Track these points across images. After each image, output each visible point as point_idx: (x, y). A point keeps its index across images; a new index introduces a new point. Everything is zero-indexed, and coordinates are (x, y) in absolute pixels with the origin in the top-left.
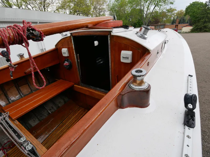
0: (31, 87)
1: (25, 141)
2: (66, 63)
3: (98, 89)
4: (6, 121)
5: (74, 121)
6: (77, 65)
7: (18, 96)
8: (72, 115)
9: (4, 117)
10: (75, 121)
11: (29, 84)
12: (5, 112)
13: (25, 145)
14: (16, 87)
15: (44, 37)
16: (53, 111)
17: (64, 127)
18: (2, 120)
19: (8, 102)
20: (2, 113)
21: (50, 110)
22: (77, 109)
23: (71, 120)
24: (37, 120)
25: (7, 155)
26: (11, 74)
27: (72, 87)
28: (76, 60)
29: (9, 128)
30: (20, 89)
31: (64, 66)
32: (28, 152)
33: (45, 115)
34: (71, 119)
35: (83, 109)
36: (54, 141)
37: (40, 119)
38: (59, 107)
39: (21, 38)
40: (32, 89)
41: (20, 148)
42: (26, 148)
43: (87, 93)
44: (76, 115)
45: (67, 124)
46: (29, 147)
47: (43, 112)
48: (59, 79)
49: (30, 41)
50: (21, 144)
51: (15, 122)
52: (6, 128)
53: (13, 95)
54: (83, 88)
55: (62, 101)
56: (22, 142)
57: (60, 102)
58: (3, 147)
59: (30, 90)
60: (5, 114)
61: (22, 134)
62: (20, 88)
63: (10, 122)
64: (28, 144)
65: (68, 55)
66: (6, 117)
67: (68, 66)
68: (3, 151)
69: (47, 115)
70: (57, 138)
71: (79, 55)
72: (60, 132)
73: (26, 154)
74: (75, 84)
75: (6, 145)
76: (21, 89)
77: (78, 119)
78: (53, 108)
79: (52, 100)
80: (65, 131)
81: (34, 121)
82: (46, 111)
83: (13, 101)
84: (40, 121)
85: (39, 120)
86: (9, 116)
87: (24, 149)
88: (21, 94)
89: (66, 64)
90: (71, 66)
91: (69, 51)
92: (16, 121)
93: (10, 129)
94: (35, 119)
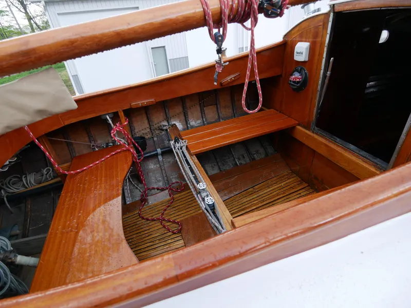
0: (219, 111)
1: (203, 190)
2: (296, 76)
4: (183, 152)
5: (275, 193)
6: (320, 82)
7: (199, 121)
8: (275, 182)
9: (182, 145)
10: (278, 195)
11: (219, 106)
12: (183, 140)
13: (204, 194)
15: (287, 8)
16: (243, 162)
17: (256, 196)
18: (178, 149)
19: (186, 127)
20: (180, 140)
21: (239, 159)
22: (287, 175)
23: (270, 189)
24: (216, 167)
25: (173, 198)
26: (215, 76)
27: (291, 130)
28: (322, 72)
29: (186, 163)
30: (204, 111)
31: (291, 81)
32: (207, 206)
33: (229, 166)
35: (299, 179)
36: (235, 211)
37: (221, 167)
38: (254, 159)
40: (221, 115)
41: (196, 196)
42: (206, 199)
43: (322, 151)
44: (280, 185)
45: (261, 194)
46: (209, 201)
47: (227, 157)
48: (269, 108)
50: (199, 192)
51: (193, 158)
52: (183, 161)
53: (193, 117)
54: (316, 136)
55: (262, 150)
56: (201, 188)
57: (257, 152)
58: (170, 186)
59: (217, 117)
60: (183, 141)
61: (202, 179)
62: (205, 108)
63: (188, 155)
64: (207, 196)
65: (307, 60)
66: (184, 147)
67: (298, 82)
68: (169, 191)
69: (232, 166)
70: (240, 209)
71: (334, 60)
72: (245, 200)
73: (203, 209)
74: (299, 125)
75: (173, 185)
76: (206, 112)
77: (284, 193)
78: (244, 157)
79: (245, 144)
81: (213, 167)
82: (233, 158)
83: (192, 127)
84: (221, 171)
85: (219, 168)
86: (187, 147)
87: (201, 199)
88: (204, 120)
89: (296, 78)
90: (304, 84)
91: (312, 50)
92: (195, 156)
93: (187, 165)
94: (215, 165)
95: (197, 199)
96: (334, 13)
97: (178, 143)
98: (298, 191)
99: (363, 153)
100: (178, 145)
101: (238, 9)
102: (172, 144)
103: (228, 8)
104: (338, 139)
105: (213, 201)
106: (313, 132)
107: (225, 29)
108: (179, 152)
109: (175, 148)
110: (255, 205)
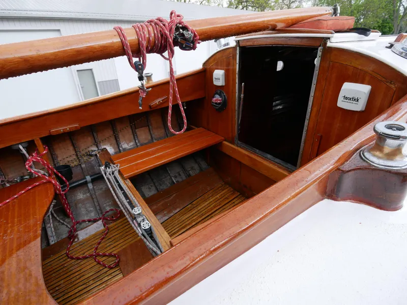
0: (152, 132)
1: (139, 214)
2: (217, 98)
3: (269, 156)
4: (115, 177)
5: (212, 206)
6: (237, 103)
7: (132, 144)
8: (211, 195)
9: (114, 170)
10: (215, 208)
11: (150, 127)
12: (114, 164)
13: (139, 220)
14: (131, 127)
15: (199, 43)
16: (180, 180)
17: (195, 211)
18: (110, 174)
19: (118, 150)
20: (111, 164)
21: (176, 177)
22: (221, 187)
23: (207, 203)
24: (153, 188)
25: (108, 229)
26: (140, 101)
27: (219, 145)
28: (237, 94)
29: (118, 188)
30: (136, 133)
31: (213, 103)
32: (144, 231)
33: (166, 185)
34: (207, 201)
35: (232, 189)
36: (175, 230)
37: (158, 187)
38: (189, 175)
39: (164, 42)
40: (153, 136)
41: (131, 222)
42: (142, 224)
43: (246, 162)
44: (216, 197)
45: (199, 208)
46: (146, 225)
47: (164, 177)
48: (198, 127)
49: (177, 49)
50: (134, 218)
51: (127, 182)
52: (115, 187)
53: (125, 140)
54: (239, 149)
55: (196, 166)
56: (136, 213)
57: (192, 168)
58: (103, 215)
59: (150, 138)
60: (115, 166)
61: (137, 203)
62: (137, 130)
63: (121, 180)
64: (143, 220)
65: (224, 84)
66: (115, 172)
67: (219, 103)
68: (102, 221)
69: (169, 185)
70: (181, 227)
71: (245, 84)
72: (184, 218)
73: (140, 235)
74: (225, 140)
75: (108, 214)
76: (138, 133)
77: (219, 205)
78: (180, 175)
79: (180, 161)
80: (194, 218)
81: (149, 188)
82: (169, 177)
83: (124, 150)
84: (158, 191)
85: (157, 189)
86: (119, 171)
87: (137, 225)
88: (137, 141)
89: (217, 100)
90: (224, 105)
91: (227, 76)
92: (128, 180)
93: (120, 191)
94: (152, 186)
95: (133, 225)
96: (240, 47)
97: (109, 168)
98: (232, 200)
99: (278, 160)
100: (109, 170)
101: (155, 42)
102: (102, 170)
103: (145, 40)
104: (258, 151)
105: (150, 225)
106: (237, 146)
107: (144, 58)
108: (110, 178)
109: (106, 174)
110: (194, 221)
